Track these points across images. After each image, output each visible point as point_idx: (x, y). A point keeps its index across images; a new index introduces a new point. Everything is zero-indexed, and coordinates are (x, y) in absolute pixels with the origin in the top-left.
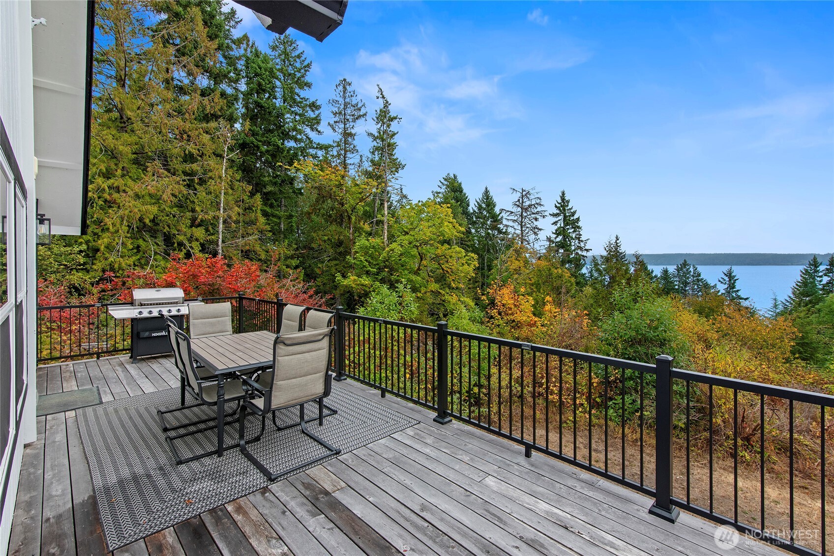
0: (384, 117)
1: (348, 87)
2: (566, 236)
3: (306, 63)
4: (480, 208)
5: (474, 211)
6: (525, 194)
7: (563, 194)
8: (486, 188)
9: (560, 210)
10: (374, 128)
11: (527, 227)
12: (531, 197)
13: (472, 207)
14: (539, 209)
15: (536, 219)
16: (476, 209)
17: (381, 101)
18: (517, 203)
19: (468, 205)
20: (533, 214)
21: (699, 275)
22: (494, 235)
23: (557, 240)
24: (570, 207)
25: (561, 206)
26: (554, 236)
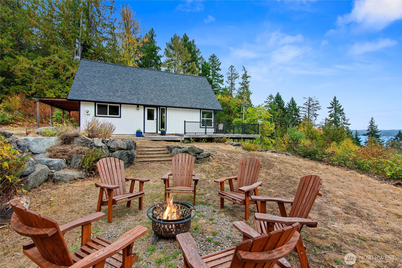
0: (245, 77)
1: (233, 68)
2: (336, 118)
3: (219, 63)
4: (289, 106)
5: (287, 108)
6: (310, 100)
7: (335, 98)
8: (292, 98)
10: (241, 81)
11: (311, 114)
12: (314, 101)
13: (286, 106)
14: (317, 106)
15: (315, 110)
16: (287, 107)
17: (244, 71)
18: (307, 104)
19: (284, 105)
20: (315, 108)
22: (295, 117)
23: (331, 119)
24: (339, 104)
25: (334, 104)
26: (330, 118)
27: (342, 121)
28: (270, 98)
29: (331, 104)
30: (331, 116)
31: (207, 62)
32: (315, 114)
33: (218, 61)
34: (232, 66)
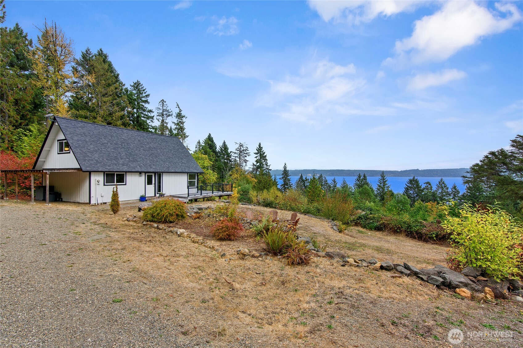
0: (179, 116)
1: (164, 103)
2: (261, 163)
3: (147, 94)
4: (221, 149)
6: (241, 145)
7: (260, 144)
8: (224, 141)
9: (258, 151)
10: (176, 120)
11: (242, 160)
12: (244, 146)
13: (218, 149)
14: (247, 152)
15: (246, 156)
16: (219, 150)
17: (178, 109)
18: (238, 149)
19: (216, 148)
20: (245, 154)
21: (327, 181)
22: (228, 162)
23: (257, 165)
24: (263, 150)
25: (259, 150)
26: (256, 163)
27: (265, 166)
28: (204, 141)
29: (257, 150)
30: (257, 161)
31: (129, 89)
32: (246, 160)
33: (145, 91)
34: (163, 100)
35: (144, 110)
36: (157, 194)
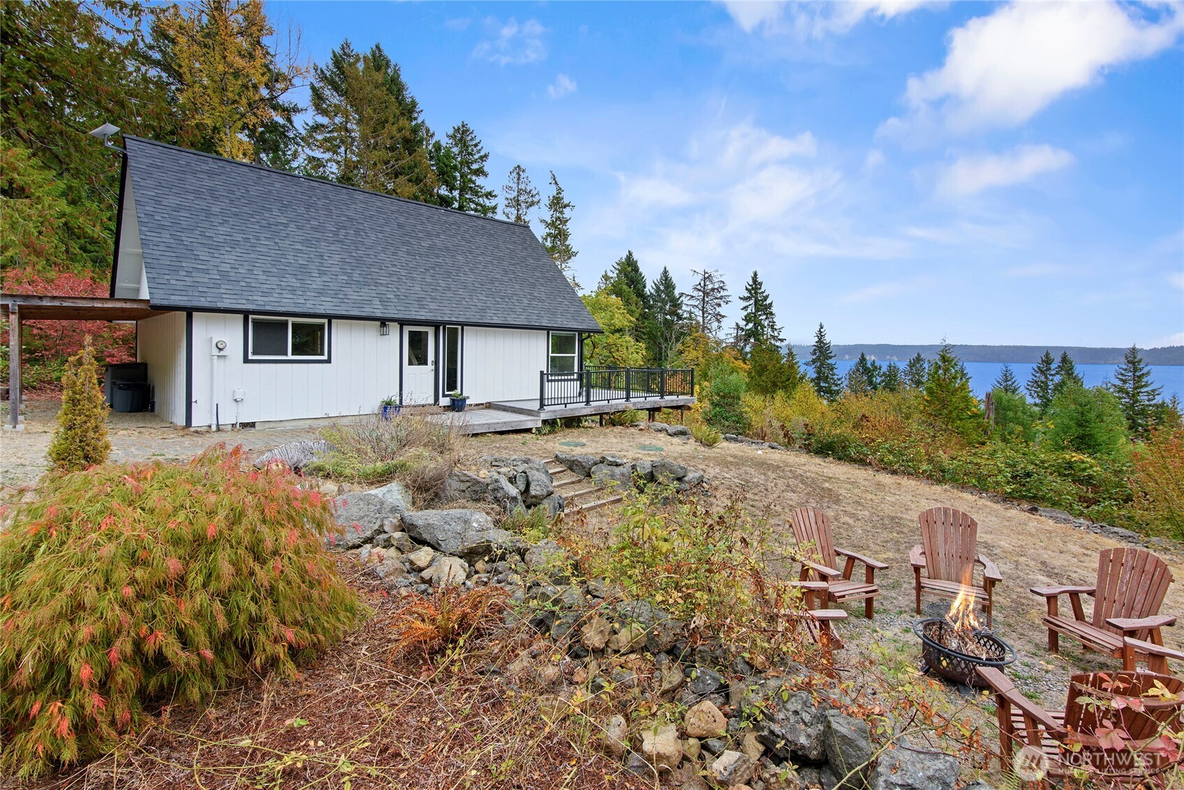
0: (557, 203)
1: (521, 173)
2: (758, 324)
3: (482, 153)
4: (658, 290)
5: (651, 294)
6: (707, 278)
7: (755, 274)
8: (665, 268)
9: (750, 293)
10: (547, 215)
11: (710, 314)
12: (715, 280)
13: (649, 289)
14: (723, 293)
15: (719, 305)
16: (653, 291)
17: (554, 186)
18: (699, 287)
19: (645, 287)
20: (717, 298)
22: (673, 321)
23: (748, 327)
24: (762, 290)
25: (753, 289)
26: (745, 323)
27: (768, 331)
28: (617, 267)
29: (747, 289)
30: (747, 319)
31: (443, 144)
32: (718, 314)
33: (479, 148)
34: (519, 166)
35: (476, 193)
36: (444, 396)
